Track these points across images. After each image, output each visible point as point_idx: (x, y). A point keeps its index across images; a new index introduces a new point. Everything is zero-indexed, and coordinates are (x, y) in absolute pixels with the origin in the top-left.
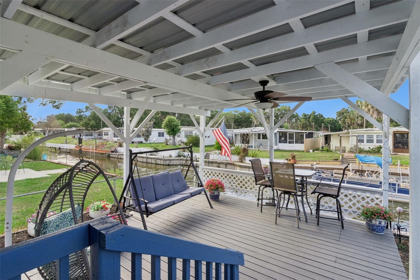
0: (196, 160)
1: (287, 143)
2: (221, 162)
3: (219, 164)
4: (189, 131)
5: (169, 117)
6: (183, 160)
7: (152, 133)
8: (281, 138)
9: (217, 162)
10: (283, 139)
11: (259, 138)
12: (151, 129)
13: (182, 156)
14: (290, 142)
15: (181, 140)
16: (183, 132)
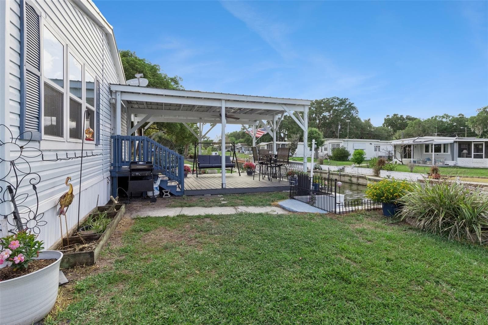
0: (329, 172)
1: (471, 157)
2: (353, 175)
3: (351, 177)
4: (336, 144)
5: (311, 129)
6: (317, 172)
7: (298, 146)
8: (462, 151)
9: (349, 175)
10: (465, 151)
11: (427, 151)
12: (297, 142)
13: (318, 169)
14: (476, 157)
15: (327, 154)
16: (330, 144)
